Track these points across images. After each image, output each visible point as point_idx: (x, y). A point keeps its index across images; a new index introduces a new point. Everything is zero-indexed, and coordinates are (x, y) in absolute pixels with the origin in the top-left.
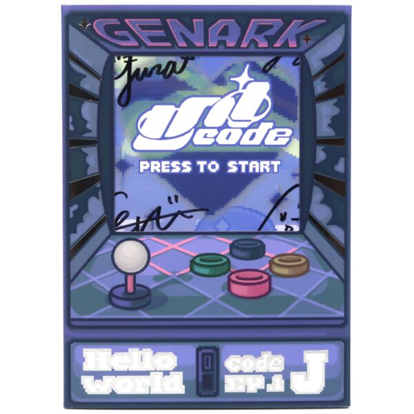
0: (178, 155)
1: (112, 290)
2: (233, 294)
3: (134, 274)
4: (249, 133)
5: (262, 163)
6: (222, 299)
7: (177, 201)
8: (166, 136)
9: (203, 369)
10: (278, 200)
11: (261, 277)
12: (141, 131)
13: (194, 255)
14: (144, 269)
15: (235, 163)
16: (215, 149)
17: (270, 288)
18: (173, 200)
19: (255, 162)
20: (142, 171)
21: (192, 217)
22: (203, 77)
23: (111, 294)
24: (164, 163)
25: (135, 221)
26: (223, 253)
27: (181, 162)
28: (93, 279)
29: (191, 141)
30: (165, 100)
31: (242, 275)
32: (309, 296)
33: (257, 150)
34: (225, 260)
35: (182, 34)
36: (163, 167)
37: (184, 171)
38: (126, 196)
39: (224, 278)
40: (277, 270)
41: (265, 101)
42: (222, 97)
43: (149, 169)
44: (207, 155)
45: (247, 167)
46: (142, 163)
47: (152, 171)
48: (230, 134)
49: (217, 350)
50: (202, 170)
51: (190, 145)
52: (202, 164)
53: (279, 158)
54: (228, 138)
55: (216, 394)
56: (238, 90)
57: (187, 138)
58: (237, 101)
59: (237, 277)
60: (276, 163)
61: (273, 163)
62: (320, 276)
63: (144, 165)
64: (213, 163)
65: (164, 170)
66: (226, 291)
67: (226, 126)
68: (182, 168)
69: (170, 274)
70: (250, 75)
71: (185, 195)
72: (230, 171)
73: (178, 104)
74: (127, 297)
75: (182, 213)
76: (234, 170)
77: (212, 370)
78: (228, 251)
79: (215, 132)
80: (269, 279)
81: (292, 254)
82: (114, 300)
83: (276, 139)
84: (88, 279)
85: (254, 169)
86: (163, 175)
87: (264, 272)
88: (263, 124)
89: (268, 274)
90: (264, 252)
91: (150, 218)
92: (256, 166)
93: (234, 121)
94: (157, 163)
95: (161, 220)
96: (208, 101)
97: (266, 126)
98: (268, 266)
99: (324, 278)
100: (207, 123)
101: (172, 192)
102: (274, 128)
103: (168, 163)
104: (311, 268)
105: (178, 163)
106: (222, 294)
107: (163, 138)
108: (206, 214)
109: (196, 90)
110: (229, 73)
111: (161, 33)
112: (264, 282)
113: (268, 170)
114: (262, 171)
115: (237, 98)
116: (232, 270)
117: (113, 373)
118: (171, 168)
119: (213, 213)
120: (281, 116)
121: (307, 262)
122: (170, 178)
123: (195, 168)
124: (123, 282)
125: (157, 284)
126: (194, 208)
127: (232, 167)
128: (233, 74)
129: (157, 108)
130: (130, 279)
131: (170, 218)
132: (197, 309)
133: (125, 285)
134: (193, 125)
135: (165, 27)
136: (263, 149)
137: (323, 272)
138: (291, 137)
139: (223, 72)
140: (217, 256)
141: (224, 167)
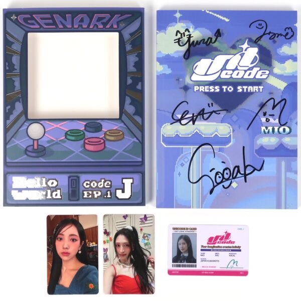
0: (213, 83)
1: (27, 148)
2: (86, 149)
3: (38, 140)
4: (248, 72)
5: (254, 87)
6: (80, 152)
7: (212, 106)
8: (207, 74)
9: (72, 187)
10: (262, 106)
11: (100, 141)
12: (195, 71)
13: (67, 130)
14: (42, 137)
15: (241, 87)
16: (231, 80)
17: (105, 147)
18: (210, 105)
19: (251, 87)
20: (195, 91)
21: (220, 113)
22: (226, 46)
23: (26, 150)
24: (206, 87)
25: (191, 115)
26: (81, 129)
27: (215, 86)
28: (17, 142)
29: (219, 76)
30: (207, 56)
31: (90, 140)
32: (124, 151)
33: (251, 81)
34: (82, 133)
35: (60, 22)
36: (206, 89)
37: (216, 91)
38: (188, 103)
39: (82, 142)
40: (108, 137)
41: (256, 57)
42: (235, 55)
43: (199, 90)
44: (227, 83)
45: (247, 89)
46: (195, 87)
47: (200, 91)
48: (238, 73)
49: (78, 177)
50: (225, 91)
51: (219, 78)
52: (224, 87)
53: (263, 85)
54: (237, 75)
55: (78, 200)
56: (242, 51)
57: (217, 75)
58: (242, 57)
59: (88, 141)
60: (261, 87)
61: (260, 87)
62: (129, 141)
63: (196, 88)
64: (230, 87)
65: (206, 91)
66: (83, 148)
67: (236, 69)
68: (215, 90)
69: (55, 139)
70: (248, 45)
71: (217, 103)
72: (239, 91)
73: (213, 58)
74: (34, 151)
75: (214, 112)
76: (240, 90)
77: (76, 187)
78: (84, 128)
79: (231, 72)
80: (104, 142)
81: (116, 130)
82: (28, 153)
83: (261, 75)
84: (15, 142)
85: (250, 90)
86: (205, 93)
87: (102, 139)
88: (255, 68)
89: (103, 140)
90: (102, 129)
91: (199, 114)
92: (251, 89)
93: (241, 66)
94: (203, 87)
95: (204, 115)
96: (228, 57)
97: (256, 69)
98: (103, 135)
99: (131, 142)
100: (227, 67)
101: (210, 101)
102: (260, 70)
103: (208, 87)
104: (125, 137)
105: (213, 87)
106: (81, 150)
107: (206, 75)
108: (227, 112)
109: (222, 51)
110: (238, 43)
111: (51, 21)
112: (101, 144)
113: (257, 91)
114: (254, 91)
115: (242, 55)
116: (86, 137)
117: (27, 189)
118: (210, 90)
119: (230, 112)
120: (264, 65)
121: (123, 134)
122: (209, 94)
123: (221, 89)
124: (32, 144)
125: (49, 145)
126: (221, 109)
127: (240, 89)
128: (240, 44)
129: (203, 61)
130: (35, 142)
131: (209, 114)
132: (69, 157)
133: (33, 145)
134: (220, 68)
135: (53, 18)
136: (255, 80)
137: (131, 139)
138: (268, 75)
139: (235, 43)
140: (78, 131)
141: (236, 89)
